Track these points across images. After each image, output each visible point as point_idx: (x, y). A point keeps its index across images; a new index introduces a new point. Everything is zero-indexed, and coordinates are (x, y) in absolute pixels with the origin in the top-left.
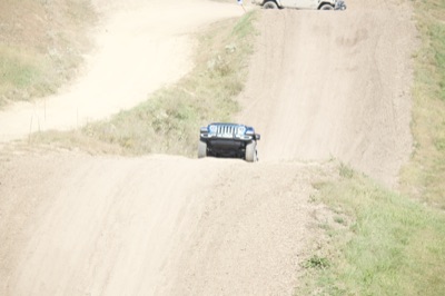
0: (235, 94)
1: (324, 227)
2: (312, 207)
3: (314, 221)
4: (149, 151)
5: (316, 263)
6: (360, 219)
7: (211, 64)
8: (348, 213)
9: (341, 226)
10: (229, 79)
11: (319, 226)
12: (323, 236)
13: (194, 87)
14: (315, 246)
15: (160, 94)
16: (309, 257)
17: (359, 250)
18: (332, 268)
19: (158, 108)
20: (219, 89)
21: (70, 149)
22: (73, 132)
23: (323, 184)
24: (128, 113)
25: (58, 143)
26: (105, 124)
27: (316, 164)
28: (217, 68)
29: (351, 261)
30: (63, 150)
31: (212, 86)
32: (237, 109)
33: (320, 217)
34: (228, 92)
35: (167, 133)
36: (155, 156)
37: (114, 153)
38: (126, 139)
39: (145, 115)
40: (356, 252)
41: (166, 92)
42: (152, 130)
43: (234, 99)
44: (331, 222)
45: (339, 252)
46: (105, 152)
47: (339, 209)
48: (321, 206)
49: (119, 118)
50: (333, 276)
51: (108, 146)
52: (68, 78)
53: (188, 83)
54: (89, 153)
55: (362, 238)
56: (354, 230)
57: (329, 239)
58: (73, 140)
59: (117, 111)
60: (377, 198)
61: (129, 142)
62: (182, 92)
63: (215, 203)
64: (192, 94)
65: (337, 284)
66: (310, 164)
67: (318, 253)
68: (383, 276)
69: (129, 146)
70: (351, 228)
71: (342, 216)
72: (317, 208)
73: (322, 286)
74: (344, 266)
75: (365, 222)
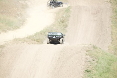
0: (66, 28)
1: (89, 62)
2: (86, 57)
3: (87, 60)
5: (88, 71)
6: (99, 60)
7: (59, 20)
8: (95, 58)
9: (94, 62)
10: (64, 24)
12: (89, 64)
13: (55, 26)
14: (87, 67)
15: (46, 28)
16: (86, 70)
18: (92, 72)
19: (46, 32)
20: (61, 26)
21: (24, 43)
22: (24, 38)
23: (89, 51)
24: (38, 33)
25: (20, 41)
26: (32, 36)
27: (87, 45)
28: (61, 21)
29: (97, 70)
30: (22, 43)
32: (66, 31)
33: (88, 59)
34: (64, 27)
37: (35, 43)
38: (38, 40)
39: (42, 34)
40: (98, 68)
41: (48, 27)
42: (45, 37)
43: (65, 29)
44: (91, 60)
45: (93, 68)
47: (93, 57)
48: (89, 56)
49: (36, 34)
50: (92, 75)
51: (33, 42)
52: (23, 24)
53: (53, 25)
54: (29, 44)
55: (99, 64)
56: (97, 62)
57: (91, 65)
58: (24, 40)
60: (103, 54)
61: (39, 41)
62: (52, 27)
63: (61, 56)
64: (55, 28)
65: (93, 76)
66: (85, 45)
67: (88, 68)
68: (105, 74)
69: (39, 42)
70: (96, 62)
71: (94, 59)
72: (87, 57)
73: (89, 77)
74: (95, 72)
75: (100, 60)
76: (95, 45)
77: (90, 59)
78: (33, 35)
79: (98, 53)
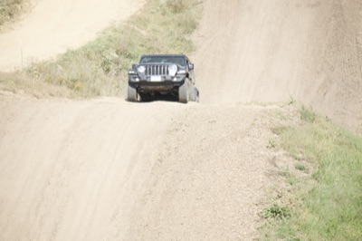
0: (189, 32)
1: (285, 174)
2: (272, 153)
3: (273, 167)
4: (98, 94)
5: (275, 212)
6: (322, 166)
8: (309, 160)
9: (302, 174)
10: (183, 16)
11: (280, 174)
12: (284, 185)
13: (145, 25)
14: (275, 194)
15: (110, 33)
16: (269, 207)
17: (322, 199)
18: (294, 219)
19: (107, 47)
20: (172, 28)
21: (14, 92)
22: (17, 73)
23: (283, 128)
24: (74, 53)
26: (51, 65)
27: (275, 106)
29: (313, 210)
30: (7, 92)
31: (165, 24)
33: (280, 164)
34: (181, 30)
35: (117, 75)
36: (105, 99)
37: (61, 95)
38: (74, 81)
39: (93, 55)
40: (318, 201)
41: (115, 30)
42: (101, 71)
43: (187, 37)
44: (292, 170)
45: (300, 202)
46: (52, 95)
47: (300, 155)
48: (282, 152)
49: (67, 59)
50: (295, 227)
51: (55, 89)
52: (10, 15)
53: (139, 20)
54: (35, 95)
55: (324, 185)
56: (315, 177)
57: (290, 187)
58: (17, 82)
59: (63, 51)
60: (341, 144)
61: (78, 84)
62: (133, 30)
63: (169, 149)
64: (143, 32)
65: (298, 235)
66: (269, 107)
67: (279, 201)
68: (348, 226)
69: (78, 88)
70: (313, 176)
71: (303, 163)
72: (277, 154)
73: (283, 237)
74: (306, 216)
75: (328, 169)
76: (307, 106)
77: (287, 163)
78: (55, 59)
79: (321, 137)
